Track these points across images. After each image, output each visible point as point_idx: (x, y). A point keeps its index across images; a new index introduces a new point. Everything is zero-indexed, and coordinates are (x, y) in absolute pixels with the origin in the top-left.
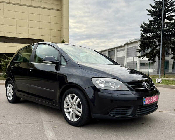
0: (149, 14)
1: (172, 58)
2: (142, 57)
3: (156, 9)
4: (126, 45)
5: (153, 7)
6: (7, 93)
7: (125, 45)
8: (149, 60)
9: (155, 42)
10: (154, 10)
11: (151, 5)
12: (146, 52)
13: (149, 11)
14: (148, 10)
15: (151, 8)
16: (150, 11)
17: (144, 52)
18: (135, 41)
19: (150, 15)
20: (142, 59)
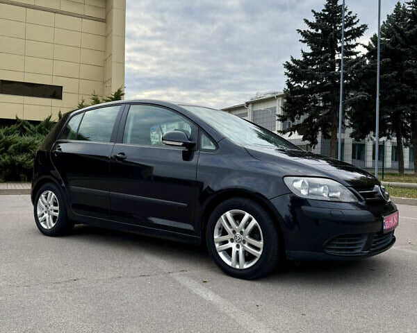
0: (303, 39)
1: (352, 136)
2: (289, 133)
3: (317, 30)
4: (250, 105)
5: (312, 25)
6: (39, 213)
7: (248, 104)
8: (304, 139)
9: (316, 101)
10: (313, 31)
11: (306, 21)
12: (296, 120)
13: (302, 34)
14: (301, 31)
15: (306, 28)
16: (304, 34)
17: (293, 121)
18: (269, 96)
19: (304, 42)
20: (290, 136)
